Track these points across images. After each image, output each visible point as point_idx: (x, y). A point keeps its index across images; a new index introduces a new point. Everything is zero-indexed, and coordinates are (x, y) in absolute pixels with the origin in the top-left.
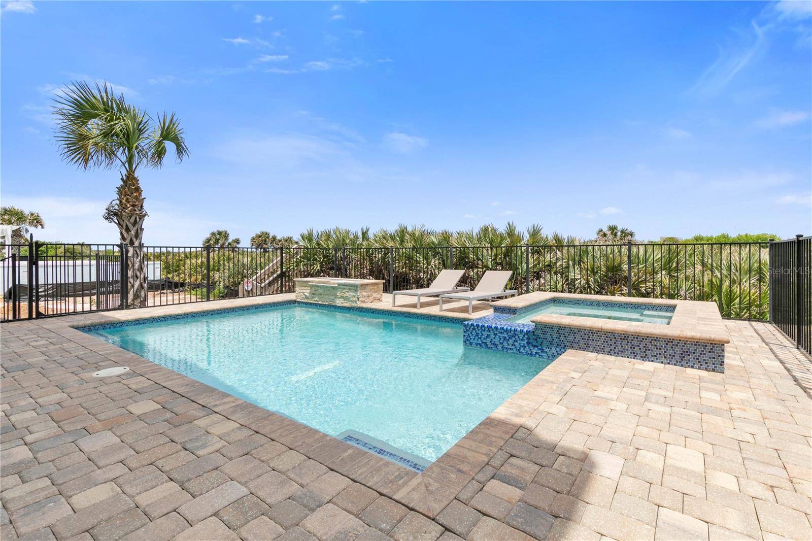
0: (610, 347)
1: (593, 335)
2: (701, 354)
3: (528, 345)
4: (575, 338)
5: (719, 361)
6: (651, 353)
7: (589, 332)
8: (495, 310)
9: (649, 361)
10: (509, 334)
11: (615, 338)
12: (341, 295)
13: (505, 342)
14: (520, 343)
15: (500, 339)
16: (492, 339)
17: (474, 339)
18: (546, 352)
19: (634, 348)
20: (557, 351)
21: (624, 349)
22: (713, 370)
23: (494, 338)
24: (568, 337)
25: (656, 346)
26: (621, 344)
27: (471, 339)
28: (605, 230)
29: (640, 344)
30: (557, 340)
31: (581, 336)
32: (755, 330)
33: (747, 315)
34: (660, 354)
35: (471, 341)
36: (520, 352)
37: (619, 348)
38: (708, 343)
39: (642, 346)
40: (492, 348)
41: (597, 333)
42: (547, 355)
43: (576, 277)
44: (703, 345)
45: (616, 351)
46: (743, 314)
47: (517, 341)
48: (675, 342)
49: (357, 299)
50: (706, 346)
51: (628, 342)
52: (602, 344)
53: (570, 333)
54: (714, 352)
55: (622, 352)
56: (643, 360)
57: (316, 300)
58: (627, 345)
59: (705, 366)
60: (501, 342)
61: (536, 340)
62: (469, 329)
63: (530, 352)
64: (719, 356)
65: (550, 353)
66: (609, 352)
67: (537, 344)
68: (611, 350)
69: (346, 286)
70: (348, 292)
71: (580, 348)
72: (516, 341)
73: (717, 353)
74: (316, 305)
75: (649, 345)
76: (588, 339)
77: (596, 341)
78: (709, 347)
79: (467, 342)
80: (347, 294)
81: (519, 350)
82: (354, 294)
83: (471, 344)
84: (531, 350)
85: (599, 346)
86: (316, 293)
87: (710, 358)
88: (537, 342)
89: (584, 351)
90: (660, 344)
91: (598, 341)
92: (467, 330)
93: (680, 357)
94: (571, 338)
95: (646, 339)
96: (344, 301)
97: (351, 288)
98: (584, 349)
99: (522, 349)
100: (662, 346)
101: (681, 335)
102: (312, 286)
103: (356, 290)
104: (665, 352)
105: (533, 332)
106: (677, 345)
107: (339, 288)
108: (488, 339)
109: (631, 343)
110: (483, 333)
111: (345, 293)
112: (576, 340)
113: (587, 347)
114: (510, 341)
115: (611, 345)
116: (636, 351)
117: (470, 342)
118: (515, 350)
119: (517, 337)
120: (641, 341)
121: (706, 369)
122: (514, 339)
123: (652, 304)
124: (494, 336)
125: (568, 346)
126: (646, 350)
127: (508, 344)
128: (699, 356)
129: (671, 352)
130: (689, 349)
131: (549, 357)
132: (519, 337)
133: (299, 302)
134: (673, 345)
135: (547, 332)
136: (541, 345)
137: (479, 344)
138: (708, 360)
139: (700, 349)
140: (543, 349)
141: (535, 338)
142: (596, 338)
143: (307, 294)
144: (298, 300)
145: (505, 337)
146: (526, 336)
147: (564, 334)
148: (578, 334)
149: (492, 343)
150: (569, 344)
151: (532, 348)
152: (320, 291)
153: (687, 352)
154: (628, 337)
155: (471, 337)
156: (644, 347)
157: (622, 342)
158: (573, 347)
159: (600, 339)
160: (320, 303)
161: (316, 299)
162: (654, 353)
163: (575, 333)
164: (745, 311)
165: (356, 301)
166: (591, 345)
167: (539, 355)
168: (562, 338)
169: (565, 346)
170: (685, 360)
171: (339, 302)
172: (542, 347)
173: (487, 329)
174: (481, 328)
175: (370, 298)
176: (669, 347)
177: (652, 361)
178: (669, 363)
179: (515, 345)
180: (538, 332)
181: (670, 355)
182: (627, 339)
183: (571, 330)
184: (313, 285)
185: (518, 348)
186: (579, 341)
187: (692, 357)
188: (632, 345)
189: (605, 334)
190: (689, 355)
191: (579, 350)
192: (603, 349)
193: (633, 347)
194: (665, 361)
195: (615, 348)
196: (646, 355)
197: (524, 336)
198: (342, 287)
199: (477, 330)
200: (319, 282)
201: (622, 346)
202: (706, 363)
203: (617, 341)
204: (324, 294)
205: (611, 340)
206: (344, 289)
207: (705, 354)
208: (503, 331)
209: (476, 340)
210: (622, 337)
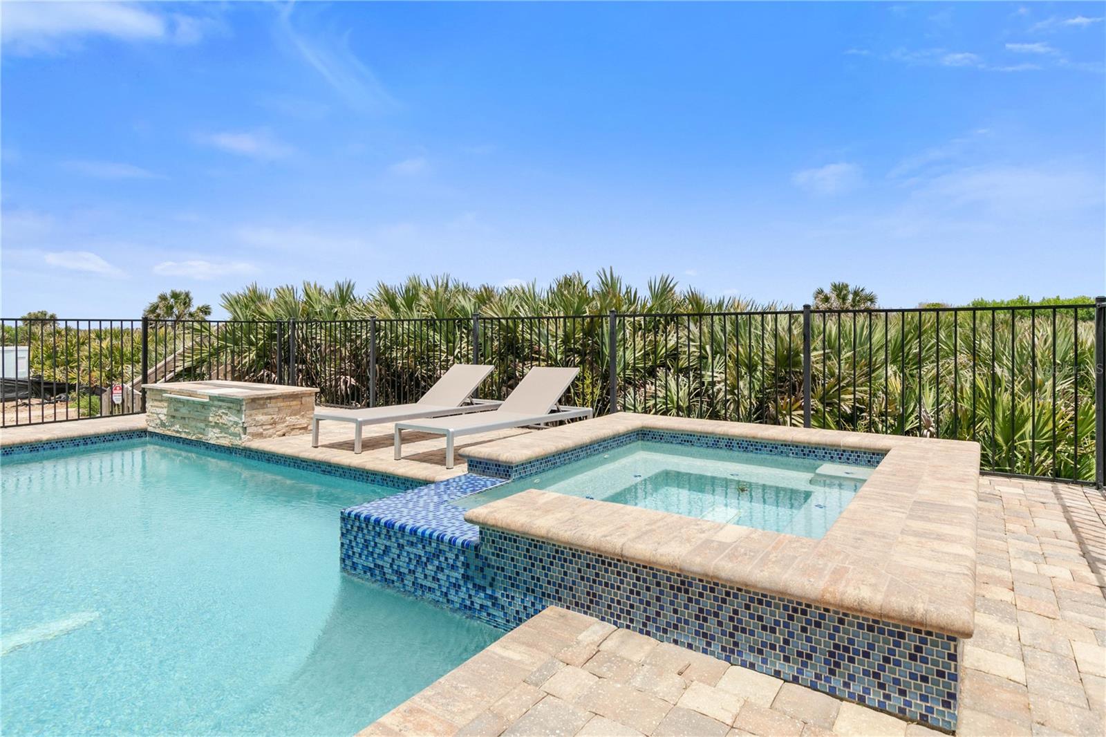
0: (645, 610)
1: (606, 571)
2: (886, 660)
3: (465, 583)
4: (565, 574)
5: (939, 693)
6: (747, 641)
7: (597, 561)
8: (470, 465)
9: (743, 665)
10: (428, 549)
11: (658, 584)
12: (216, 420)
13: (420, 570)
14: (448, 576)
15: (410, 559)
16: (393, 559)
17: (360, 555)
18: (503, 607)
19: (705, 620)
20: (525, 608)
21: (679, 620)
22: (923, 721)
23: (399, 556)
24: (549, 570)
25: (760, 618)
26: (672, 603)
27: (354, 553)
28: (828, 290)
29: (720, 608)
30: (525, 576)
31: (579, 571)
32: (1065, 509)
33: (1049, 461)
34: (773, 647)
35: (355, 560)
36: (448, 601)
37: (668, 613)
38: (908, 629)
39: (725, 615)
40: (393, 582)
41: (616, 566)
42: (505, 614)
43: (715, 379)
44: (891, 633)
45: (662, 622)
46: (1042, 458)
47: (442, 570)
48: (812, 614)
49: (241, 430)
50: (901, 636)
51: (690, 600)
52: (628, 598)
53: (554, 557)
54: (924, 660)
55: (676, 627)
56: (728, 659)
57: (176, 430)
58: (686, 607)
59: (897, 701)
60: (412, 567)
61: (482, 569)
62: (352, 526)
63: (468, 603)
64: (941, 674)
65: (511, 611)
66: (645, 625)
67: (482, 583)
68: (648, 618)
69: (223, 401)
70: (226, 414)
71: (577, 604)
72: (440, 569)
73: (935, 663)
74: (178, 440)
75: (744, 616)
76: (594, 581)
77: (613, 587)
78: (910, 642)
79: (347, 562)
80: (225, 420)
81: (446, 594)
82: (236, 419)
83: (354, 566)
84: (470, 596)
85: (619, 602)
86: (176, 414)
87: (913, 676)
88: (484, 577)
89: (585, 613)
90: (773, 614)
91: (619, 588)
92: (347, 530)
93: (827, 662)
94: (556, 572)
95: (736, 596)
96: (221, 432)
97: (231, 405)
98: (586, 609)
99: (452, 592)
100: (777, 623)
101: (828, 597)
102: (170, 400)
103: (239, 411)
104: (786, 642)
105: (476, 548)
106: (818, 625)
107: (212, 406)
108: (386, 558)
109: (698, 602)
110: (377, 540)
111: (221, 417)
112: (569, 580)
113: (591, 601)
114: (430, 567)
115: (648, 604)
116: (709, 628)
117: (353, 563)
118: (438, 594)
119: (442, 559)
120: (724, 601)
121: (901, 714)
122: (436, 563)
123: (839, 446)
124: (398, 552)
125: (549, 596)
126: (735, 628)
127: (426, 576)
128: (882, 668)
129: (801, 644)
130: (851, 642)
131: (508, 621)
132: (446, 559)
133: (153, 434)
134: (808, 622)
135: (505, 552)
136: (491, 585)
137: (370, 569)
138: (907, 684)
139: (883, 645)
140: (496, 599)
141: (480, 564)
142: (613, 578)
143: (163, 418)
144: (150, 429)
145: (420, 556)
146: (462, 558)
147: (541, 561)
148: (571, 562)
149: (393, 570)
150: (551, 589)
151: (473, 593)
152: (184, 411)
153: (846, 649)
154: (690, 584)
155: (355, 550)
156: (731, 619)
157: (676, 596)
158: (560, 599)
159: (622, 582)
160: (183, 436)
161: (177, 427)
162: (756, 642)
163: (565, 560)
164: (1046, 452)
165: (240, 435)
166: (601, 597)
167: (489, 614)
168: (538, 572)
169: (543, 594)
170: (842, 675)
171: (213, 437)
172: (493, 591)
173: (384, 531)
174: (374, 528)
175: (279, 427)
176: (796, 626)
177: (752, 666)
178: (795, 680)
179: (438, 580)
180: (486, 550)
181: (800, 654)
182: (687, 592)
183: (557, 551)
184: (171, 398)
185: (444, 590)
186: (574, 583)
187: (857, 668)
188: (701, 610)
189: (635, 571)
190: (851, 660)
191: (574, 609)
192: (628, 613)
193: (702, 616)
194: (788, 670)
195: (658, 614)
196: (736, 644)
197: (457, 556)
198: (216, 403)
199: (365, 531)
200: (180, 392)
201: (675, 611)
202: (903, 693)
203: (662, 592)
204: (189, 418)
205: (648, 589)
206: (220, 407)
207: (897, 663)
208: (414, 539)
209: (364, 557)
210: (676, 581)
